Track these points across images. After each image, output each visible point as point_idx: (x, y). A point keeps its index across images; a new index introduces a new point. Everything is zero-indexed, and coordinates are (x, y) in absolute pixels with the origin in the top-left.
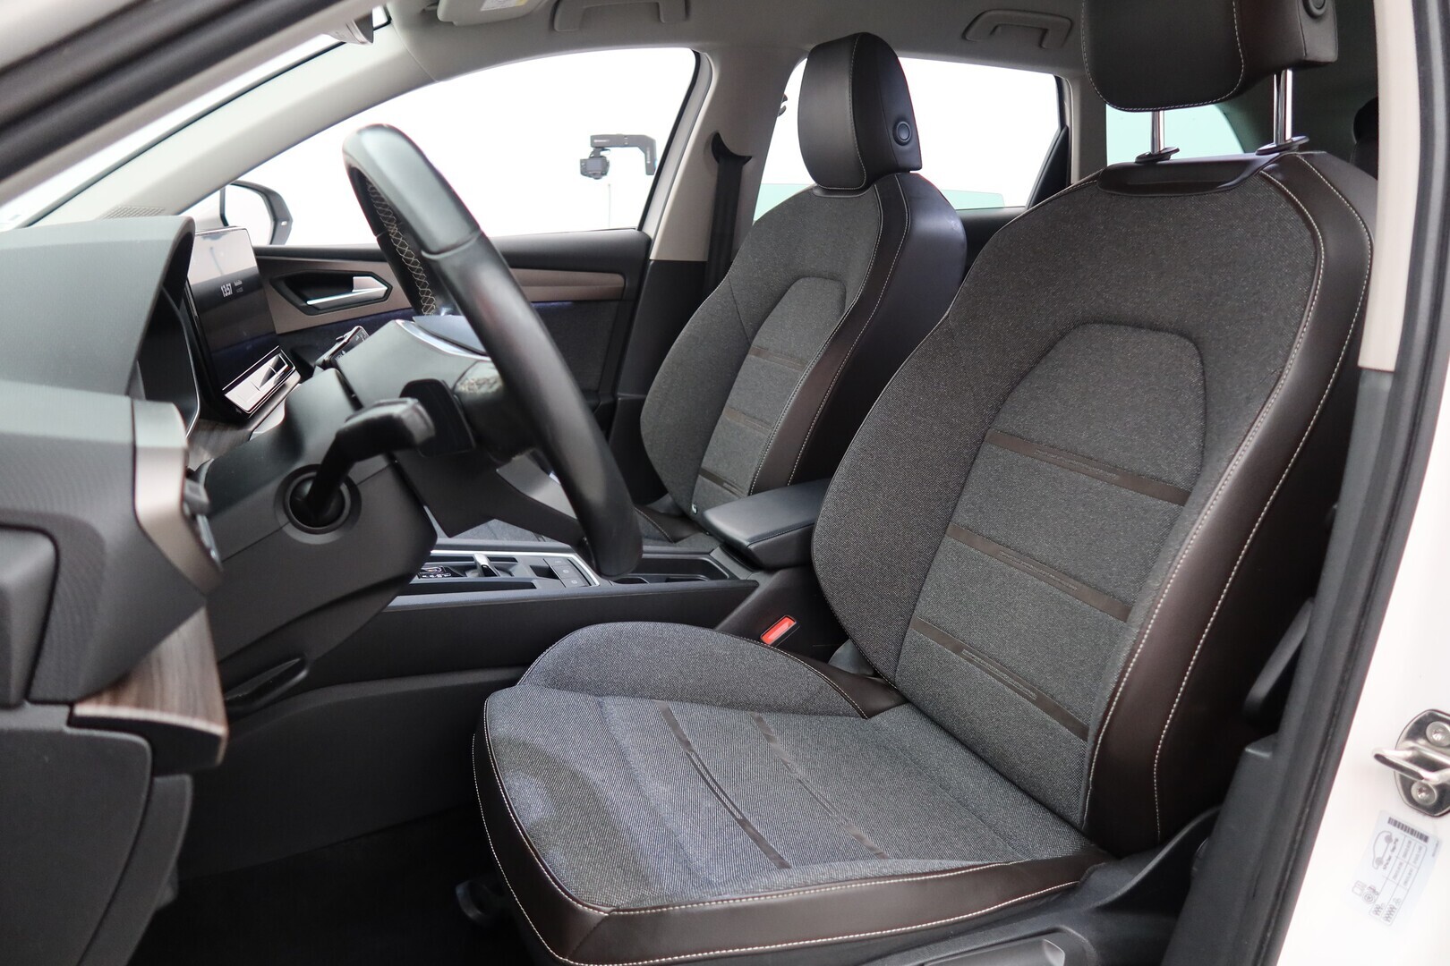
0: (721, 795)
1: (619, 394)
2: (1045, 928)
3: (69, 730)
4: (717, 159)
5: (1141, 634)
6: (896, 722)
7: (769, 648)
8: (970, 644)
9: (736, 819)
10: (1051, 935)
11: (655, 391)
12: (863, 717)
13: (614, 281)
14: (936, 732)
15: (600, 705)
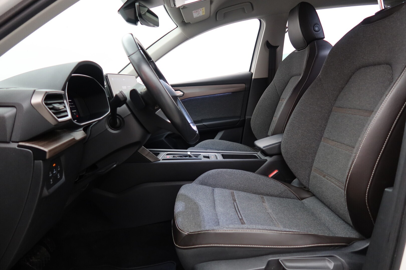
0: (238, 213)
1: (246, 117)
2: (328, 255)
3: (17, 148)
4: (269, 48)
5: (355, 156)
6: (309, 202)
7: (270, 178)
8: (327, 174)
9: (239, 218)
10: (330, 257)
11: (254, 114)
12: (300, 200)
13: (243, 86)
14: (321, 204)
15: (213, 190)
